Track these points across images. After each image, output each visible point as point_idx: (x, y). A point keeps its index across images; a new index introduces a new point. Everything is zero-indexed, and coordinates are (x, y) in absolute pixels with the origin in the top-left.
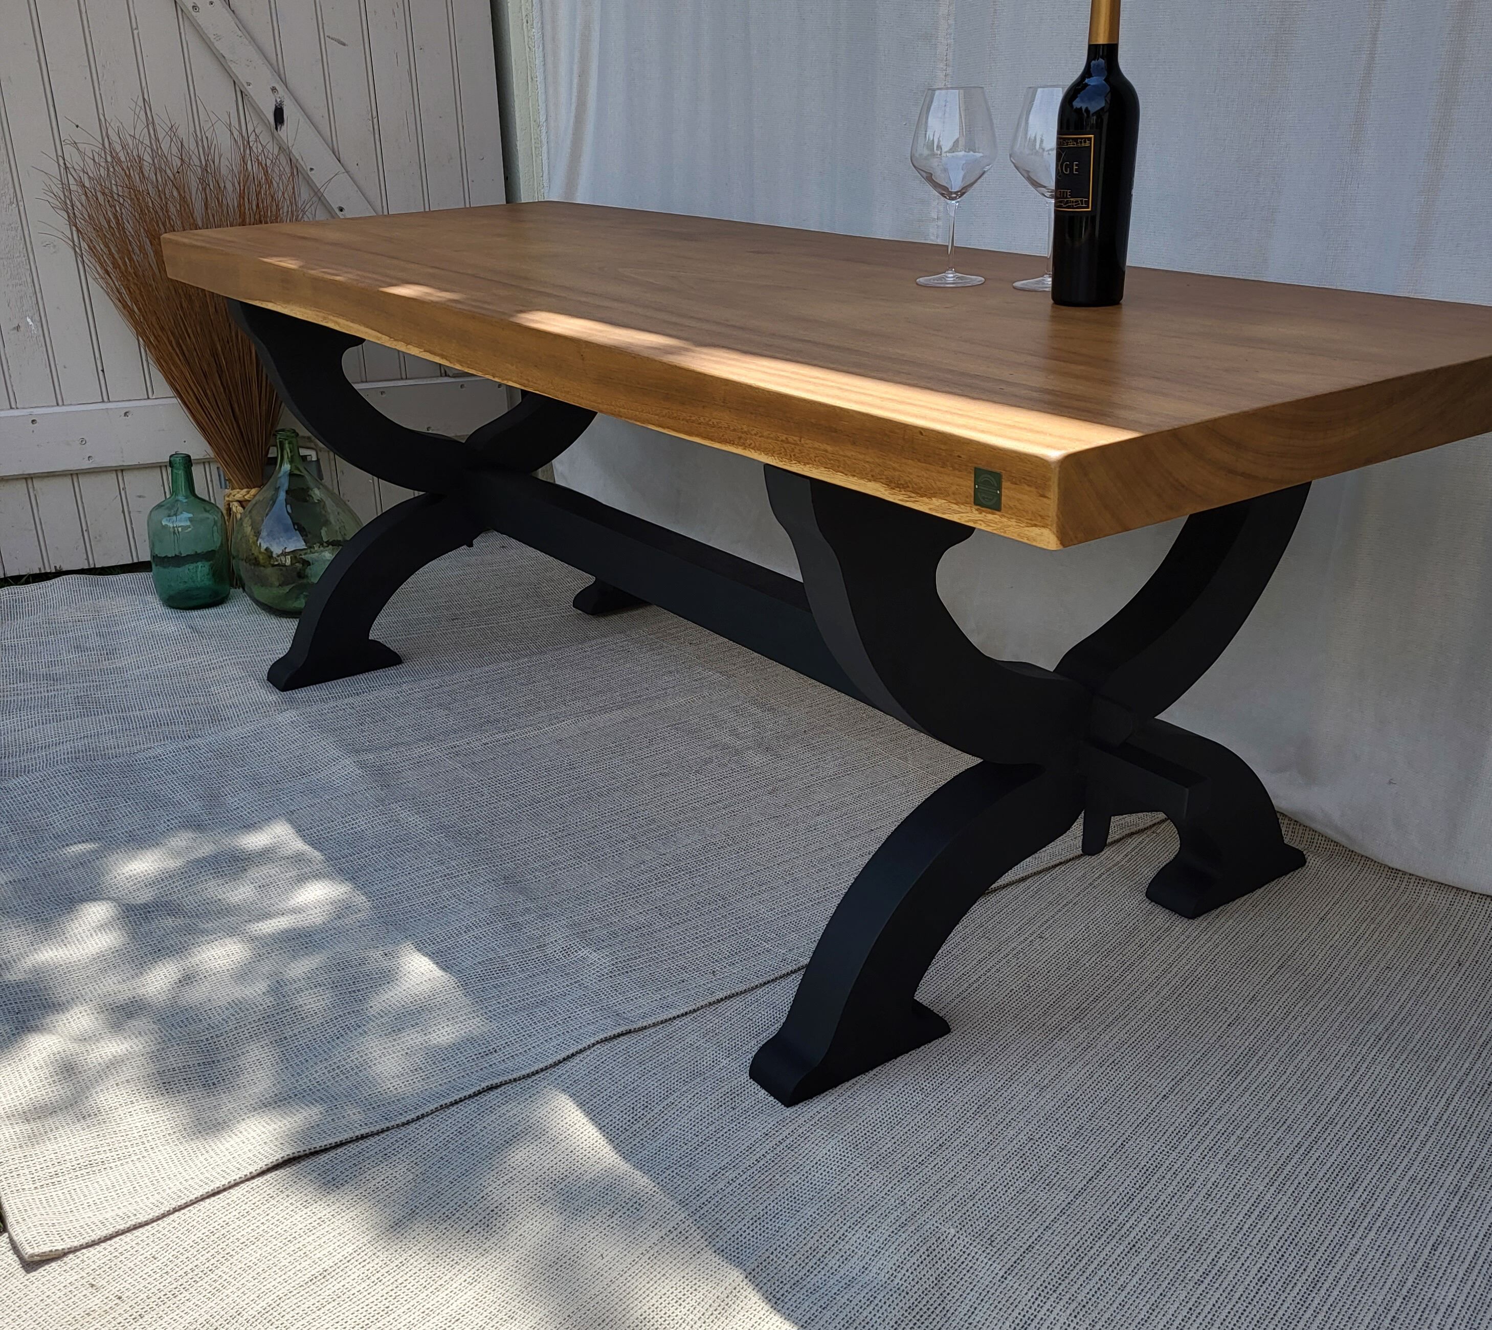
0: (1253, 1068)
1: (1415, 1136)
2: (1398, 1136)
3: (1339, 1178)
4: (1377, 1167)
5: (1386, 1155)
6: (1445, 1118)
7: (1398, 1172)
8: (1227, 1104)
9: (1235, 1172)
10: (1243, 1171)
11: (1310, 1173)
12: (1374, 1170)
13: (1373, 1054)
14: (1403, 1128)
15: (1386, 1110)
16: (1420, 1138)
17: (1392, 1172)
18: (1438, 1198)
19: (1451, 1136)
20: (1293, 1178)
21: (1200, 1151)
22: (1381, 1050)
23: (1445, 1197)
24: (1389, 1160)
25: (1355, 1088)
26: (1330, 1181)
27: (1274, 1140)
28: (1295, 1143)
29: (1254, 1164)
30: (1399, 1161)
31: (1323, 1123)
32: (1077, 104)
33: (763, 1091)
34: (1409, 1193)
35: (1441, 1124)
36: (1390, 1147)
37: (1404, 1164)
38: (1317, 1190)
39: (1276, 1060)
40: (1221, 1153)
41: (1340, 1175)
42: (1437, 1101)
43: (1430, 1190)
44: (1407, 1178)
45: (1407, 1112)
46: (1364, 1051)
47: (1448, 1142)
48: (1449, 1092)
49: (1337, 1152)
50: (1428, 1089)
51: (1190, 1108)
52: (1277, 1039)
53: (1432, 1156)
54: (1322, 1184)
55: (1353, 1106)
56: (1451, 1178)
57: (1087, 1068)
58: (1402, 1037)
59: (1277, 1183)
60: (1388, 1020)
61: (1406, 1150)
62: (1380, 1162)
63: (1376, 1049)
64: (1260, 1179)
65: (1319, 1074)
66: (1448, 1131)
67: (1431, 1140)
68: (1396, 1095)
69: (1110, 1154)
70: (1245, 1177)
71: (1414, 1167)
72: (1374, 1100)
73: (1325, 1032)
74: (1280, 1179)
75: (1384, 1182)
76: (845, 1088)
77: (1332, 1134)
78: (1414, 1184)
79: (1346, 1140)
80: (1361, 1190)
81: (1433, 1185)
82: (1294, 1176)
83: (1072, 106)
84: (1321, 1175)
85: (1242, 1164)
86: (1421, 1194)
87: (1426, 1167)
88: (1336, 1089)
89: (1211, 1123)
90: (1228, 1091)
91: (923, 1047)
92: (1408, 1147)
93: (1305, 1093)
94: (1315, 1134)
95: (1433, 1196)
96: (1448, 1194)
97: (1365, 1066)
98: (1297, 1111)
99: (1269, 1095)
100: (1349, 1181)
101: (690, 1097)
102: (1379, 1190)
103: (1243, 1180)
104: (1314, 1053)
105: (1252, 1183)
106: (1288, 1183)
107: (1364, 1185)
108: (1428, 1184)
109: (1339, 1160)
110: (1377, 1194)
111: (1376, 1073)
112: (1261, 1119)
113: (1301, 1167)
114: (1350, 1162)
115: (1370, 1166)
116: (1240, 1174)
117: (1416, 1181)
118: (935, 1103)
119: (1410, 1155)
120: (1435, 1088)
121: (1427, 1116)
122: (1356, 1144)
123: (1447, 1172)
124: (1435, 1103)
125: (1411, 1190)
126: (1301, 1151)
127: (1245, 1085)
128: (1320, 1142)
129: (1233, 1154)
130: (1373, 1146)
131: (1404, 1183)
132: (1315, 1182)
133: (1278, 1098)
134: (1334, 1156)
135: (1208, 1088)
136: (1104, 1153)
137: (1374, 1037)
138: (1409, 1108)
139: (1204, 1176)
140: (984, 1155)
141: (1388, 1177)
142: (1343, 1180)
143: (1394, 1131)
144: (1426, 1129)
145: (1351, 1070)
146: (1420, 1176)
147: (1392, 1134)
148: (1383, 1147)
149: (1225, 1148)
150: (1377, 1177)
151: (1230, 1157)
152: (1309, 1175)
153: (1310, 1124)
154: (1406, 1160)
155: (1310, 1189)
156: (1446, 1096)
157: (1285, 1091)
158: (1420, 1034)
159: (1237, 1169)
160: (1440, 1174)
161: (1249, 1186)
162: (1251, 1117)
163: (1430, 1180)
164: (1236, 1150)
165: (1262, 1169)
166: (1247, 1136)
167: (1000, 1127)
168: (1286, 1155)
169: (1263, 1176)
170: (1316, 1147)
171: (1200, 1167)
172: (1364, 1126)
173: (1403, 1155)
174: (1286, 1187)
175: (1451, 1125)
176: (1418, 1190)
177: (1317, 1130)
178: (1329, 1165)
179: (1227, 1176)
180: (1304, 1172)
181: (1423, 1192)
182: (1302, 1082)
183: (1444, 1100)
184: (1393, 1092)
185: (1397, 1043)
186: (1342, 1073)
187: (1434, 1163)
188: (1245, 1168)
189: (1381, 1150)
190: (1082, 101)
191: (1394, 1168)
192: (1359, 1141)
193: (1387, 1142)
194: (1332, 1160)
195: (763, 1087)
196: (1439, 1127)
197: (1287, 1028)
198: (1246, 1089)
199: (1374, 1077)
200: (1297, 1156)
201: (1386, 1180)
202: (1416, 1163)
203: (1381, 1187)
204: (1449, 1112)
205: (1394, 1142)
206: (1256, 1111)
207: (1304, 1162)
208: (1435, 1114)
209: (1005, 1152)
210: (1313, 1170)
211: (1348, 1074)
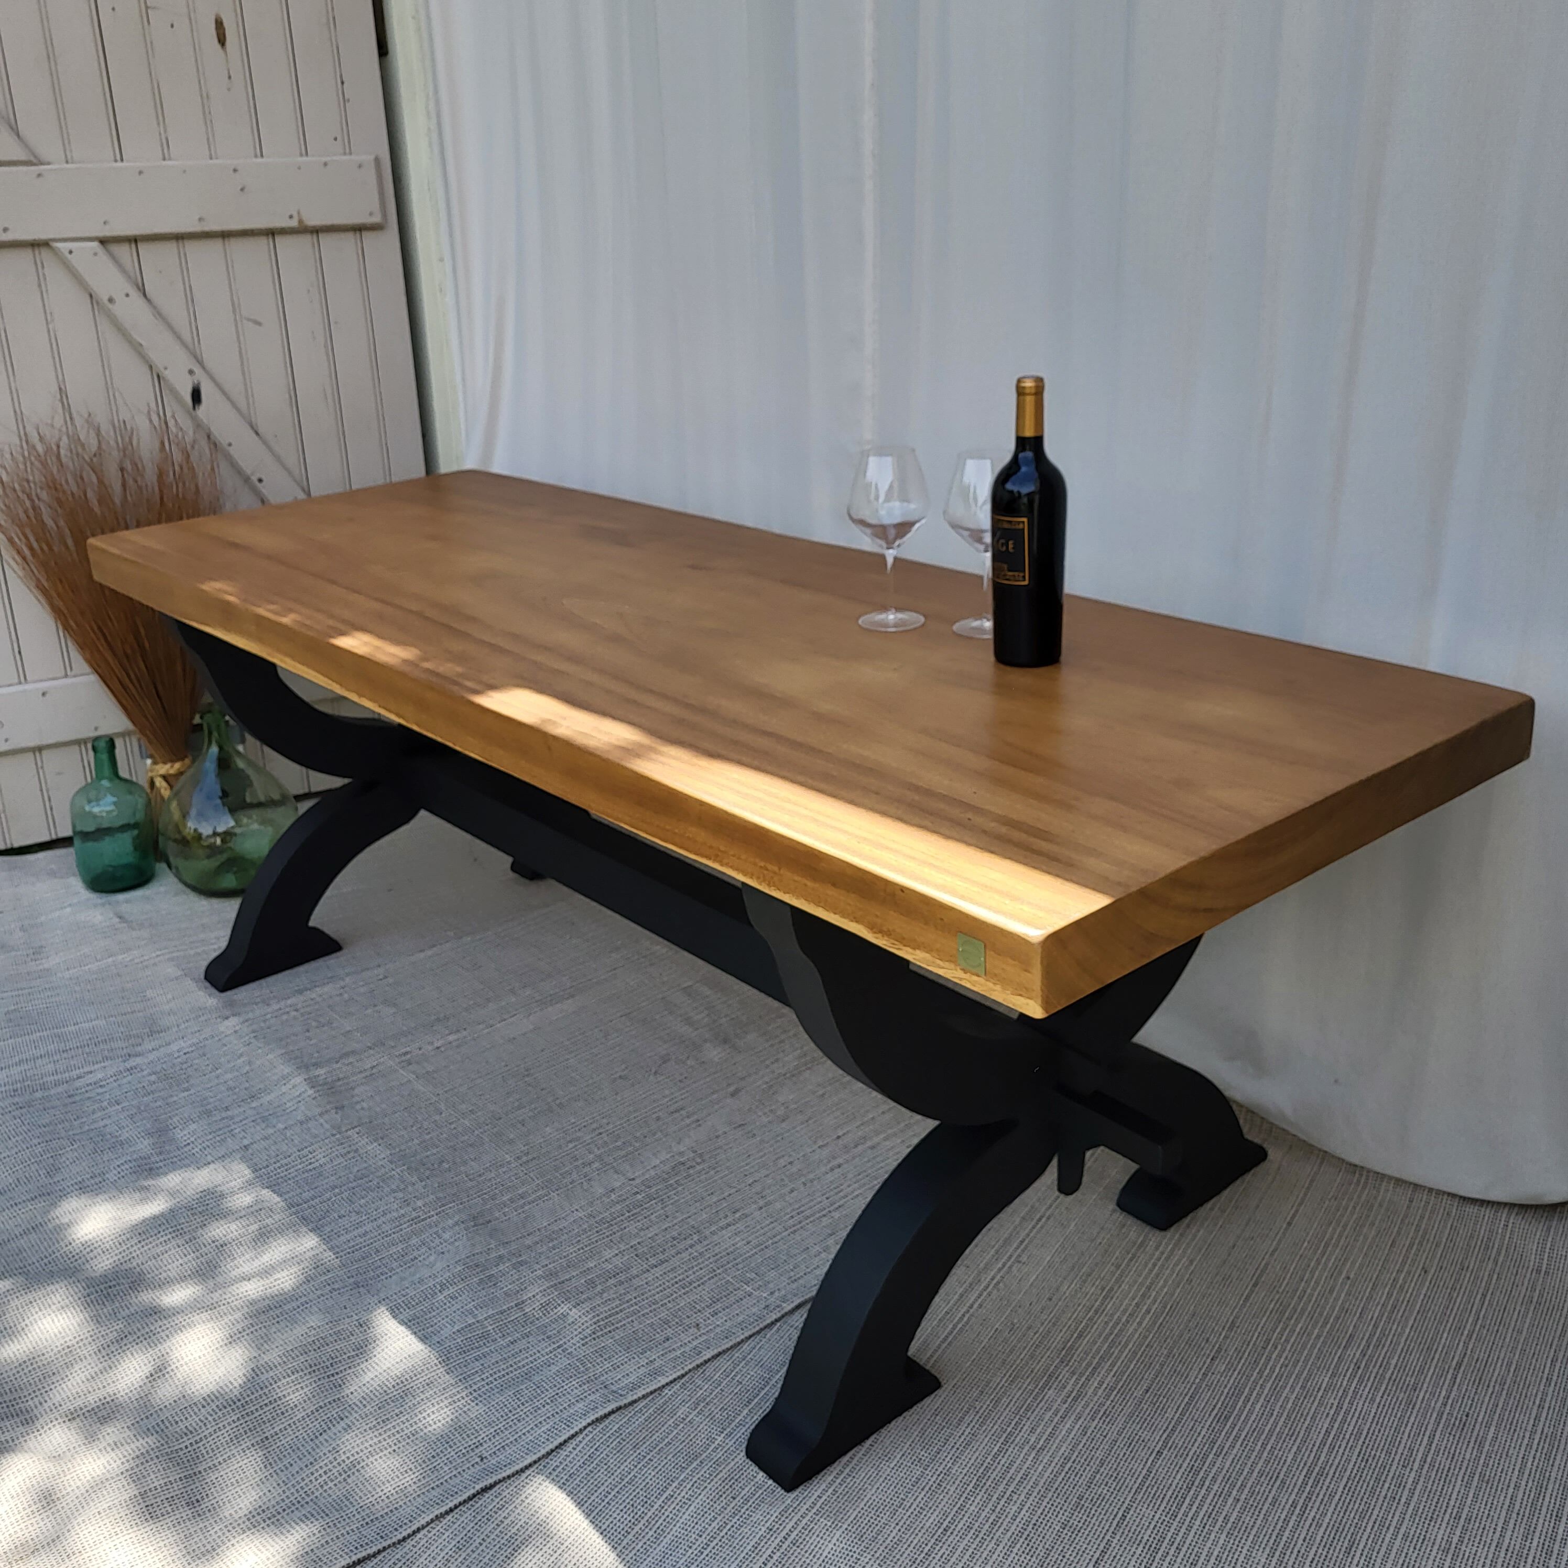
0: (1241, 1411)
1: (1403, 1484)
2: (1387, 1485)
3: (1336, 1541)
4: (1371, 1524)
5: (1377, 1509)
6: (1429, 1460)
7: (1392, 1529)
8: (1220, 1458)
9: (1236, 1543)
10: (1243, 1541)
11: (1308, 1537)
12: (1368, 1530)
13: (1354, 1385)
14: (1391, 1475)
15: (1373, 1453)
16: (1408, 1486)
17: (1385, 1529)
18: (1432, 1558)
19: (1437, 1481)
20: (1292, 1546)
21: (1199, 1519)
22: (1360, 1381)
23: (1439, 1556)
24: (1381, 1515)
25: (1340, 1429)
26: (1328, 1546)
27: (1270, 1499)
28: (1290, 1502)
29: (1253, 1532)
30: (1391, 1515)
31: (1314, 1474)
32: (1009, 486)
33: (761, 1474)
34: (1404, 1555)
35: (1427, 1466)
36: (1381, 1499)
37: (1396, 1518)
38: (1317, 1558)
39: (1262, 1400)
40: (1221, 1519)
41: (1337, 1537)
42: (1419, 1439)
43: (1423, 1550)
44: (1400, 1536)
45: (1392, 1455)
46: (1345, 1383)
47: (1434, 1488)
48: (1430, 1428)
49: (1331, 1510)
50: (1410, 1425)
51: (1185, 1465)
52: (1261, 1373)
53: (1422, 1507)
54: (1320, 1551)
55: (1341, 1451)
56: (1442, 1532)
57: (1080, 1423)
58: (1378, 1364)
59: (1278, 1553)
60: (1364, 1342)
61: (1397, 1501)
62: (1374, 1517)
63: (1356, 1379)
64: (1261, 1550)
65: (1305, 1414)
66: (1433, 1476)
67: (1419, 1487)
68: (1380, 1435)
69: (1112, 1529)
70: (1246, 1548)
71: (1406, 1521)
72: (1360, 1443)
73: (1306, 1361)
74: (1280, 1549)
75: (1379, 1543)
76: (842, 1463)
77: (1325, 1488)
78: (1408, 1543)
79: (1339, 1494)
80: (1358, 1554)
81: (1426, 1542)
82: (1293, 1543)
83: (1004, 488)
84: (1319, 1538)
85: (1242, 1532)
86: (1415, 1555)
87: (1417, 1521)
88: (1323, 1431)
89: (1207, 1483)
90: (1219, 1443)
91: (915, 1407)
92: (1398, 1497)
93: (1293, 1438)
94: (1308, 1488)
95: (1426, 1555)
96: (1440, 1553)
97: (1347, 1401)
98: (1289, 1460)
99: (1260, 1444)
100: (1346, 1545)
101: (689, 1487)
102: (1375, 1554)
103: (1245, 1551)
104: (1297, 1389)
105: (1253, 1555)
106: (1288, 1553)
107: (1361, 1547)
108: (1421, 1541)
109: (1334, 1519)
110: (1374, 1558)
111: (1359, 1409)
112: (1255, 1474)
113: (1298, 1532)
114: (1344, 1520)
115: (1364, 1524)
116: (1241, 1545)
117: (1409, 1539)
118: (935, 1476)
119: (1400, 1507)
120: (1416, 1423)
121: (1412, 1459)
122: (1349, 1497)
123: (1437, 1526)
124: (1418, 1443)
125: (1405, 1551)
126: (1297, 1511)
127: (1234, 1433)
128: (1314, 1498)
129: (1232, 1520)
130: (1365, 1500)
131: (1398, 1542)
132: (1314, 1549)
133: (1269, 1447)
134: (1329, 1514)
135: (1200, 1439)
136: (1106, 1528)
137: (1352, 1366)
138: (1394, 1449)
139: (1206, 1549)
140: (989, 1539)
141: (1382, 1536)
142: (1340, 1543)
143: (1383, 1478)
144: (1413, 1474)
145: (1334, 1407)
146: (1412, 1533)
147: (1381, 1483)
148: (1374, 1500)
149: (1224, 1514)
150: (1372, 1536)
151: (1229, 1525)
152: (1307, 1540)
153: (1302, 1477)
154: (1398, 1514)
155: (1310, 1559)
156: (1428, 1433)
157: (1274, 1438)
158: (1396, 1358)
159: (1238, 1539)
160: (1431, 1528)
161: (1252, 1559)
162: (1245, 1473)
163: (1422, 1537)
164: (1235, 1514)
165: (1262, 1536)
166: (1243, 1496)
167: (1002, 1503)
168: (1283, 1517)
169: (1263, 1546)
170: (1310, 1505)
171: (1201, 1538)
172: (1353, 1475)
173: (1394, 1508)
174: (1287, 1557)
175: (1436, 1469)
176: (1411, 1549)
177: (1310, 1484)
178: (1325, 1525)
179: (1228, 1548)
180: (1302, 1537)
181: (1417, 1552)
182: (1289, 1426)
183: (1426, 1438)
184: (1377, 1431)
185: (1375, 1371)
186: (1327, 1411)
187: (1424, 1516)
188: (1245, 1537)
189: (1373, 1503)
190: (1014, 484)
191: (1387, 1525)
192: (1350, 1494)
193: (1377, 1493)
194: (1327, 1520)
195: (761, 1468)
196: (1424, 1472)
197: (1268, 1359)
198: (1237, 1437)
199: (1357, 1415)
200: (1294, 1518)
201: (1381, 1540)
202: (1407, 1517)
203: (1376, 1550)
204: (1432, 1452)
205: (1383, 1494)
206: (1249, 1464)
207: (1301, 1524)
208: (1420, 1455)
209: (1009, 1534)
210: (1310, 1534)
211: (1332, 1412)
